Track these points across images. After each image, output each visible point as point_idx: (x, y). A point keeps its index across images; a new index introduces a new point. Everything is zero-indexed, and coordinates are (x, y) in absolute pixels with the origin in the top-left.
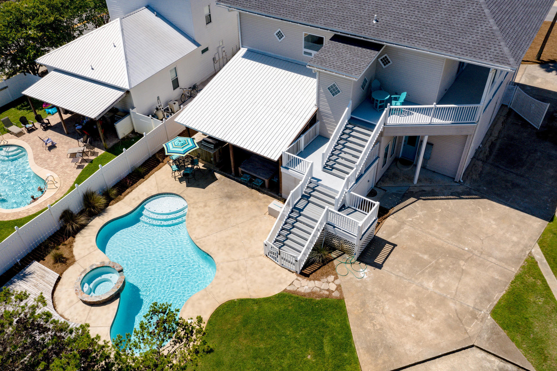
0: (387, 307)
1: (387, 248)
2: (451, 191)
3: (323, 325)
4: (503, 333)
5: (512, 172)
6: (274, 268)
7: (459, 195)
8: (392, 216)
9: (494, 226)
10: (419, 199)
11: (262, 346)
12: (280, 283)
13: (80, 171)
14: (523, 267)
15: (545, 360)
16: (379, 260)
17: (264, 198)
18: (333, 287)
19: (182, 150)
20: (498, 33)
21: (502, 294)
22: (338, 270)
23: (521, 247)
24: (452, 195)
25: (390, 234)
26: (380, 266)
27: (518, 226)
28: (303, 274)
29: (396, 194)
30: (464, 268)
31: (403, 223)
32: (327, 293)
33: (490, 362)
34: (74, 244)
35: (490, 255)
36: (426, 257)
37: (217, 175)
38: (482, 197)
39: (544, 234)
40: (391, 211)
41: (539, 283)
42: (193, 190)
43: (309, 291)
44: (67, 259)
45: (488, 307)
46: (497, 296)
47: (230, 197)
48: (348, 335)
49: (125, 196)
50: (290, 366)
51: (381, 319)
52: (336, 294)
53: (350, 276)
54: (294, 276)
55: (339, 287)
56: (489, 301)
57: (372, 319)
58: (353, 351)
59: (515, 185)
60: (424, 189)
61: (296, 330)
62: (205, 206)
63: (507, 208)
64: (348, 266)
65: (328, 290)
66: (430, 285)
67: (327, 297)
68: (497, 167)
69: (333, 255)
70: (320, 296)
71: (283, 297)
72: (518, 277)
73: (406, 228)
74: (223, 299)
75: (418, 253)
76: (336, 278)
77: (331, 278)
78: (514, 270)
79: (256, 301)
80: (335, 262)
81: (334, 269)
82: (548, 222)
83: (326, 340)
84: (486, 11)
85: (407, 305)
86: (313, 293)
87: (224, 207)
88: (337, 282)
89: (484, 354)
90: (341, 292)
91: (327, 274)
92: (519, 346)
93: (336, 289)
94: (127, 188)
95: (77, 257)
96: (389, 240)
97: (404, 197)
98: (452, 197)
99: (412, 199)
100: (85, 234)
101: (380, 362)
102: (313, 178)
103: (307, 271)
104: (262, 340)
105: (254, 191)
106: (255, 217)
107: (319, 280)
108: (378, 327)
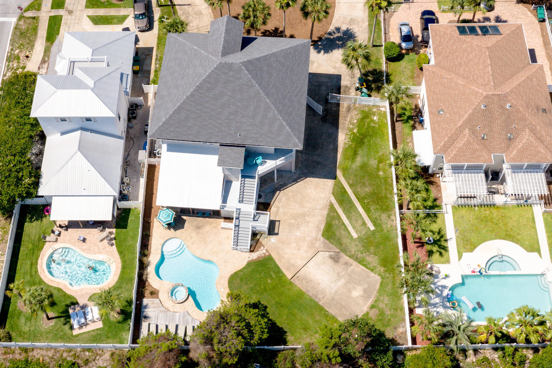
0: (287, 251)
1: (277, 223)
2: (292, 180)
3: (268, 268)
4: (327, 242)
5: (315, 155)
6: (239, 254)
7: (296, 181)
8: (273, 206)
9: (314, 193)
10: (280, 191)
11: (252, 285)
12: (245, 259)
13: (114, 247)
14: (329, 209)
15: (342, 245)
16: (276, 231)
17: (214, 220)
18: (264, 251)
19: (170, 219)
20: (291, 133)
21: (324, 226)
22: (263, 243)
23: (326, 199)
24: (293, 182)
25: (276, 216)
26: (277, 234)
27: (323, 188)
28: (251, 251)
29: (270, 192)
30: (308, 220)
31: (278, 208)
32: (264, 255)
33: (325, 254)
34: (150, 284)
35: (316, 209)
36: (293, 221)
37: (184, 217)
38: (306, 177)
39: (334, 188)
40: (272, 203)
41: (335, 214)
42: (179, 232)
43: (257, 257)
44: (155, 291)
45: (321, 233)
46: (322, 227)
47: (198, 228)
48: (278, 268)
49: (150, 249)
50: (264, 287)
51: (286, 256)
52: (267, 254)
53: (269, 243)
54: (248, 254)
55: (267, 250)
56: (320, 231)
57: (283, 257)
58: (282, 272)
59: (318, 163)
60: (281, 183)
61: (260, 274)
62: (191, 238)
63: (317, 179)
64: (266, 239)
65: (264, 254)
66: (298, 234)
67: (265, 256)
68: (308, 154)
69: (258, 237)
70: (262, 257)
71: (249, 264)
72: (328, 215)
73: (281, 210)
74: (228, 276)
75: (289, 221)
76: (264, 247)
77: (262, 248)
78: (326, 212)
79: (240, 271)
80: (260, 240)
81: (262, 243)
82: (334, 180)
83: (272, 273)
84: (284, 123)
85: (293, 246)
86: (259, 257)
87: (200, 235)
88: (265, 248)
89: (323, 252)
90: (269, 252)
91: (260, 247)
92: (333, 244)
93: (266, 252)
94: (148, 245)
95: (158, 289)
96: (276, 219)
97: (274, 192)
98: (293, 183)
99: (278, 192)
100: (151, 277)
101: (292, 271)
102: (237, 209)
103: (252, 249)
104: (251, 283)
105: (207, 219)
106: (216, 233)
107: (258, 251)
108: (287, 260)
